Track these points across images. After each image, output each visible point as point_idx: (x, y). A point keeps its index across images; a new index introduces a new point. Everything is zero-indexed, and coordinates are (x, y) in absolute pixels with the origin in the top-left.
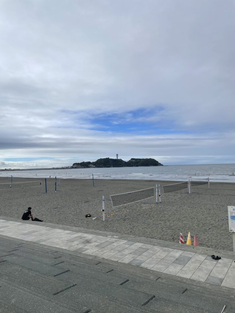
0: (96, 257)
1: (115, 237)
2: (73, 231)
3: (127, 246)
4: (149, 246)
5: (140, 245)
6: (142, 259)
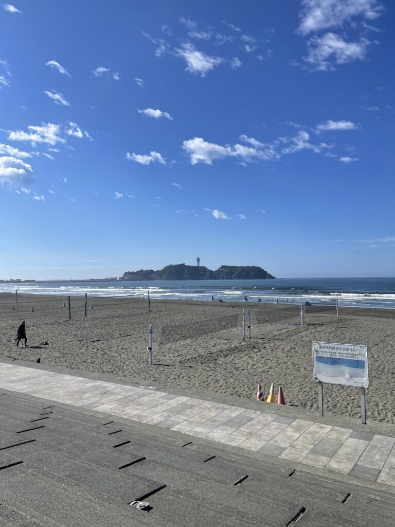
0: (110, 415)
1: (151, 388)
2: (89, 378)
3: (165, 400)
4: (195, 401)
5: (184, 399)
6: (178, 420)
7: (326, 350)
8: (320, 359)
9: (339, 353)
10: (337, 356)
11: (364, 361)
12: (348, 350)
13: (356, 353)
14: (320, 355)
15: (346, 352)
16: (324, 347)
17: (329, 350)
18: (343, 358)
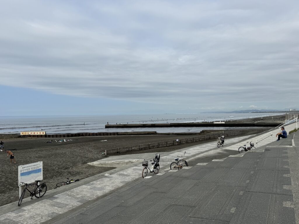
7: (25, 168)
8: (22, 174)
9: (31, 168)
10: (31, 170)
11: (41, 169)
12: (35, 165)
13: (38, 166)
14: (23, 172)
15: (34, 167)
16: (24, 167)
17: (27, 168)
18: (33, 170)
